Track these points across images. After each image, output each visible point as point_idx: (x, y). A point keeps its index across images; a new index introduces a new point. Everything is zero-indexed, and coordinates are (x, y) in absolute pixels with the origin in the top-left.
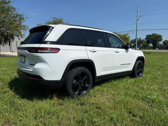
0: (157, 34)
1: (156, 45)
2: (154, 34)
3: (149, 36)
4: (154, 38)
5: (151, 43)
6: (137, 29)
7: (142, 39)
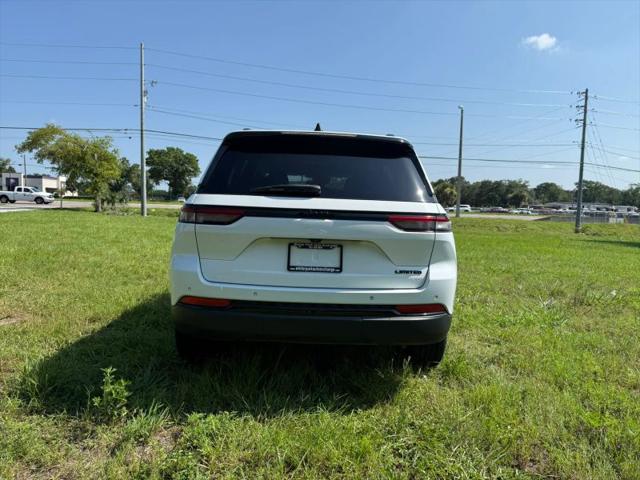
0: (182, 152)
1: (182, 186)
2: (173, 149)
3: (159, 153)
4: (174, 165)
5: (166, 179)
6: (144, 128)
7: (131, 163)
